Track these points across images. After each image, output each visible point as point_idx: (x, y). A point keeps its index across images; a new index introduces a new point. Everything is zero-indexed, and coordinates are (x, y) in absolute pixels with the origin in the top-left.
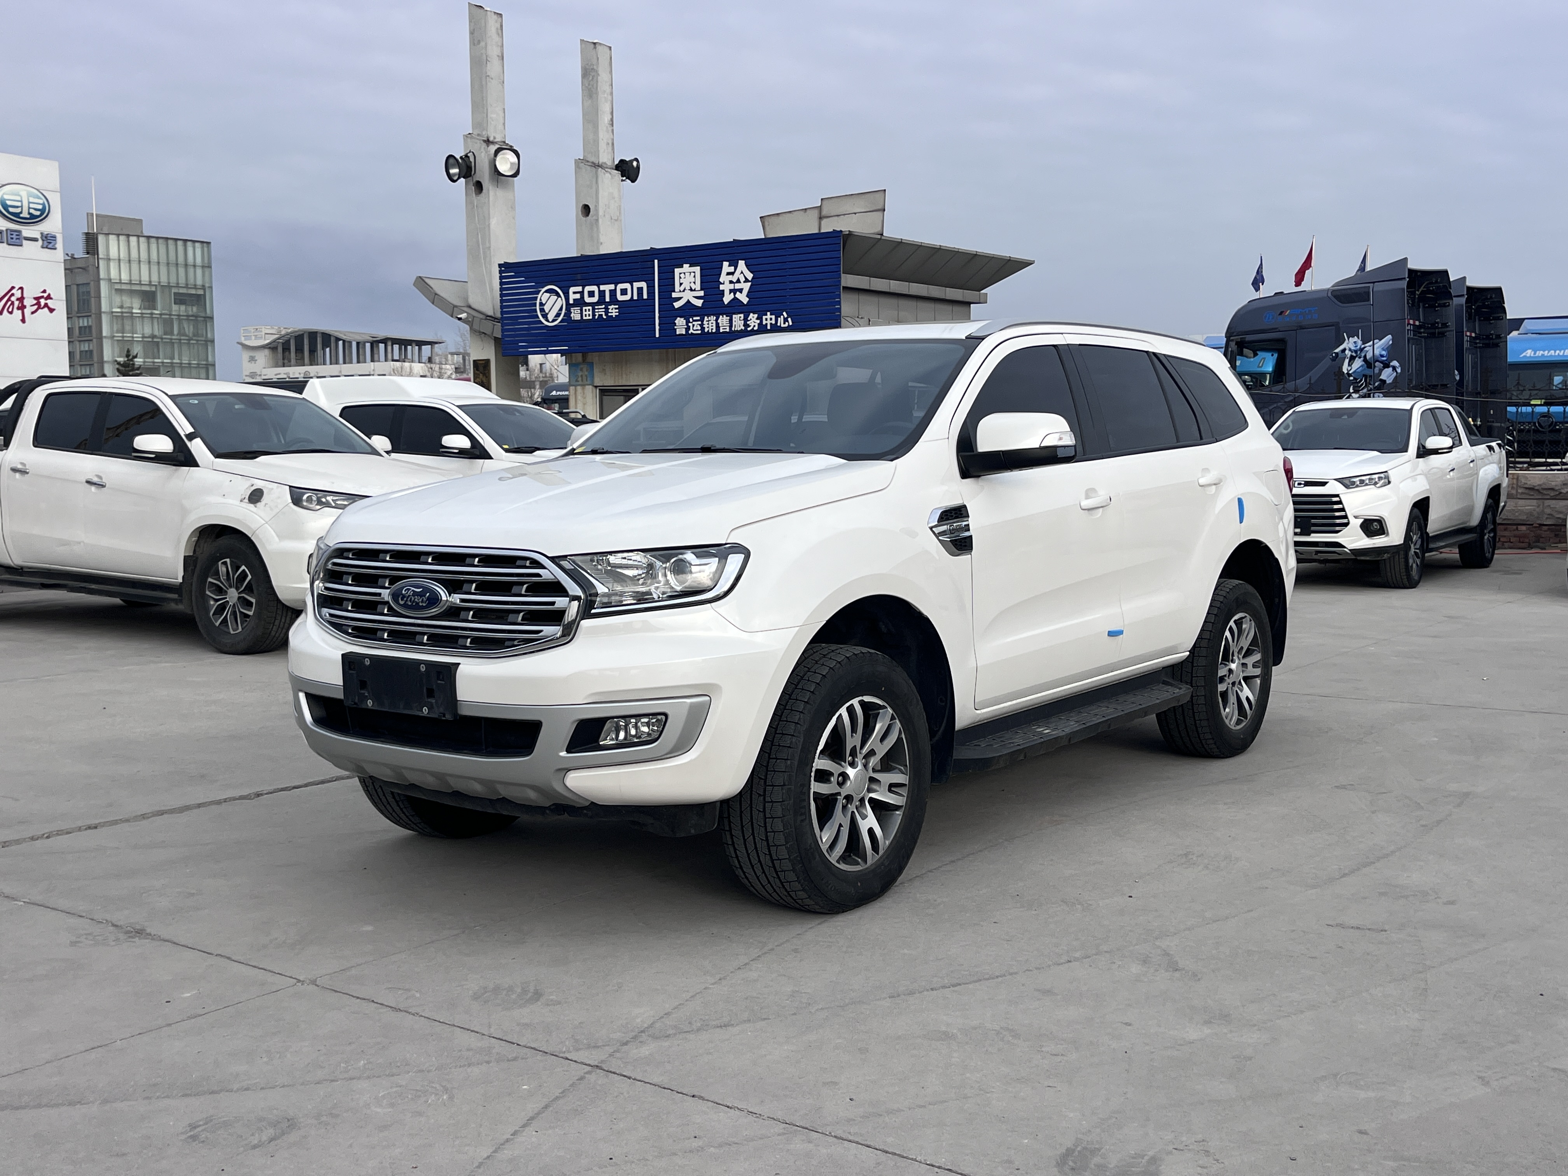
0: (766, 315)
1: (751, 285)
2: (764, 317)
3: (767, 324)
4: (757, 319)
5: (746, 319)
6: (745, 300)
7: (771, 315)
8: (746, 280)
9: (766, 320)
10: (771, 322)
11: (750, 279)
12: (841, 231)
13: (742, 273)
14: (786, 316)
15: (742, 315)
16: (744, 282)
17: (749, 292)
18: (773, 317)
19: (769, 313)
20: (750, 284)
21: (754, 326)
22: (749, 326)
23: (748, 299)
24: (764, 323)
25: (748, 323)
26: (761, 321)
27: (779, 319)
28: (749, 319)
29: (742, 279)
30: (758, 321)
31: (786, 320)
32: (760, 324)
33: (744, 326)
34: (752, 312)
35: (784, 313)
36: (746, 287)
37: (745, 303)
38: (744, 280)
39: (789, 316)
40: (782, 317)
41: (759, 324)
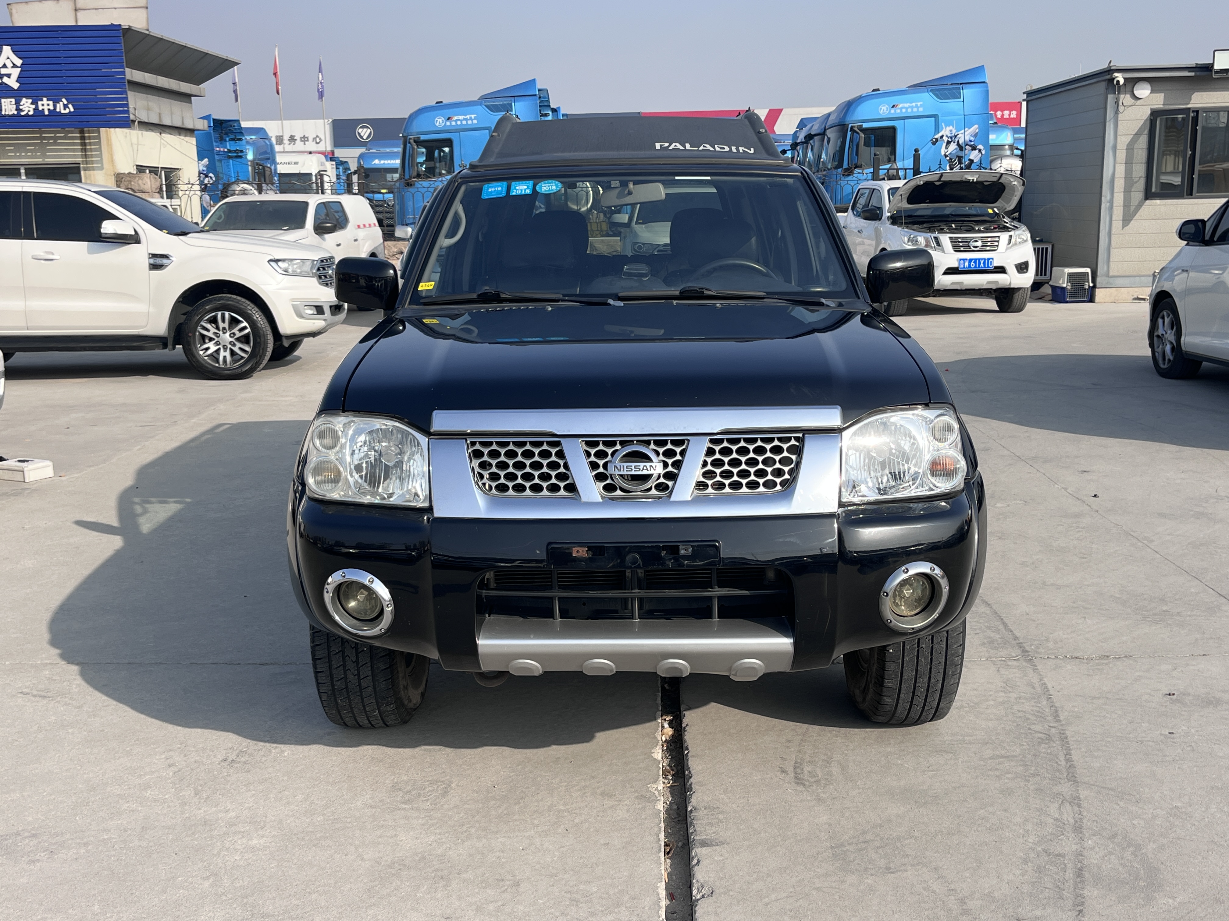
0: (42, 100)
1: (21, 71)
2: (40, 103)
3: (43, 110)
4: (32, 103)
5: (18, 103)
6: (16, 86)
7: (48, 100)
8: (14, 66)
9: (43, 105)
10: (49, 107)
11: (19, 65)
12: (120, 25)
13: (8, 58)
14: (66, 102)
15: (13, 100)
16: (12, 67)
17: (19, 77)
18: (51, 103)
19: (45, 99)
20: (19, 69)
21: (29, 111)
22: (22, 110)
23: (19, 85)
24: (40, 108)
25: (21, 107)
26: (37, 106)
27: (58, 105)
28: (21, 104)
29: (9, 65)
30: (34, 107)
31: (66, 106)
32: (36, 109)
33: (16, 110)
34: (25, 97)
35: (64, 100)
36: (16, 72)
37: (16, 88)
38: (12, 65)
39: (69, 103)
40: (61, 103)
41: (34, 109)
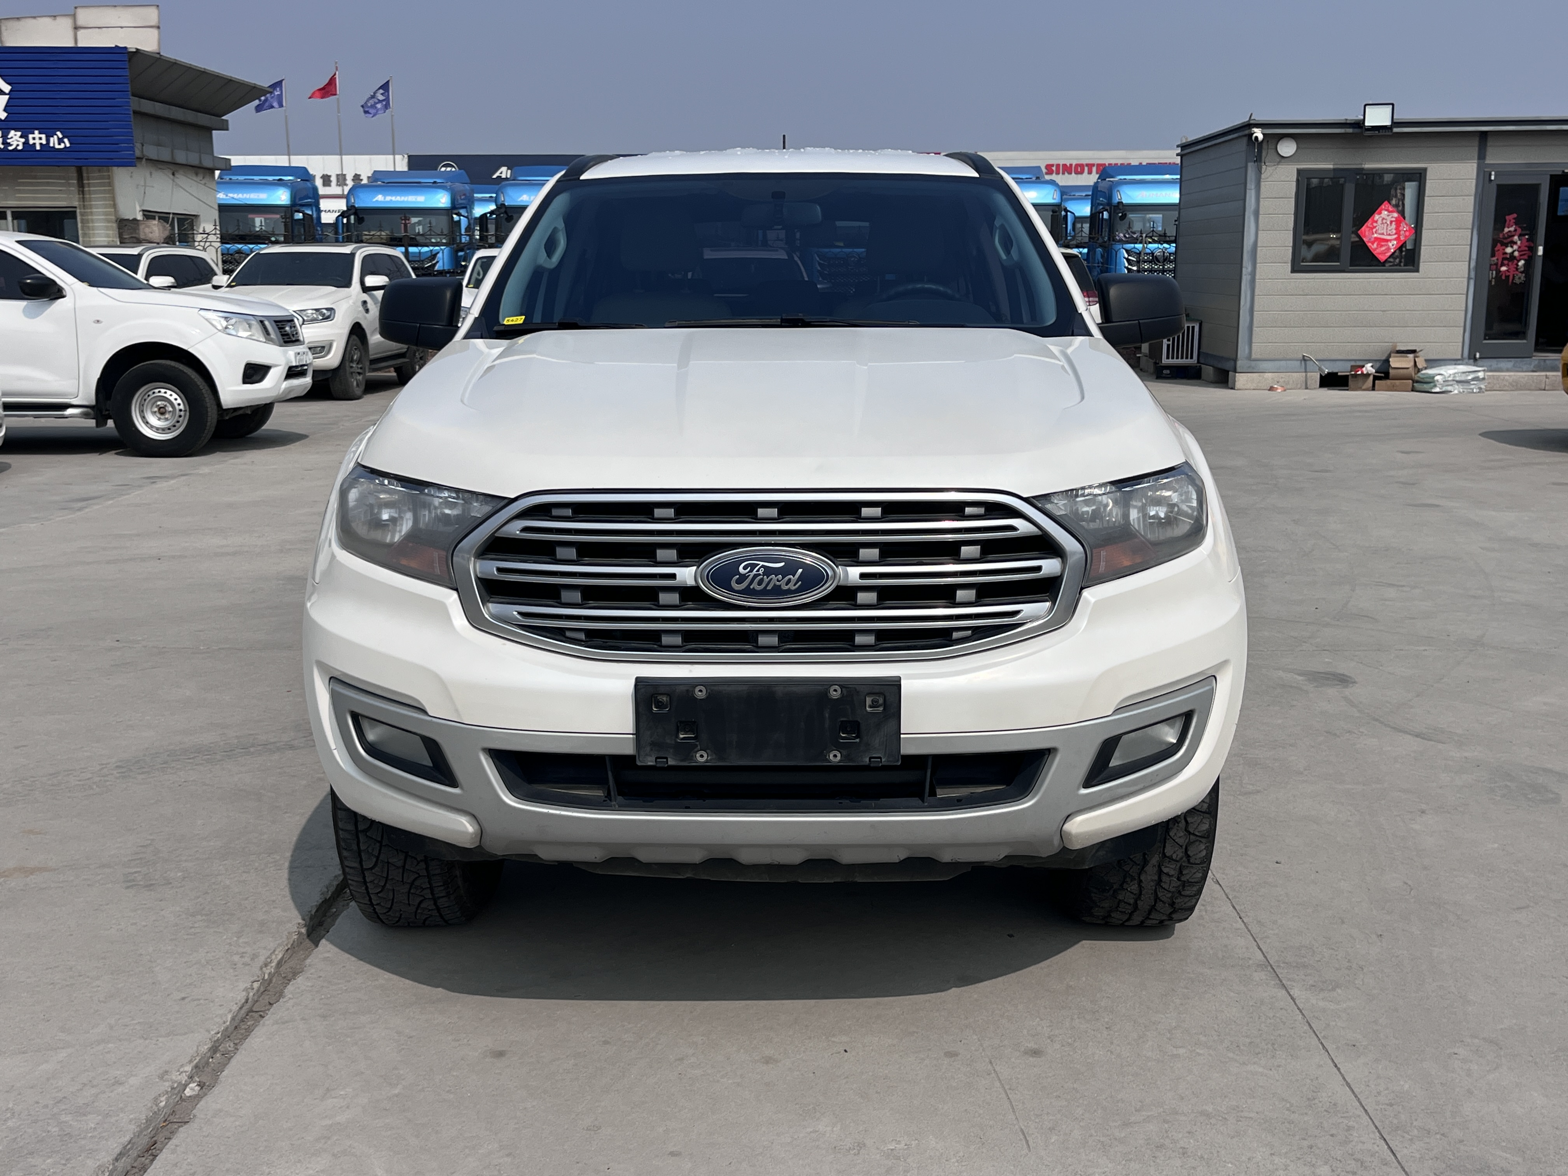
1: (10, 98)
2: (31, 136)
3: (34, 144)
4: (21, 137)
5: (5, 137)
7: (40, 133)
9: (34, 139)
10: (41, 141)
11: (7, 91)
12: (126, 48)
14: (60, 136)
18: (43, 136)
19: (36, 132)
20: (7, 97)
21: (18, 145)
22: (9, 144)
23: (6, 114)
24: (31, 142)
25: (9, 141)
26: (27, 140)
27: (52, 139)
28: (9, 137)
30: (23, 140)
31: (60, 141)
32: (26, 143)
33: (3, 144)
34: (13, 129)
35: (59, 133)
39: (64, 137)
40: (55, 137)
